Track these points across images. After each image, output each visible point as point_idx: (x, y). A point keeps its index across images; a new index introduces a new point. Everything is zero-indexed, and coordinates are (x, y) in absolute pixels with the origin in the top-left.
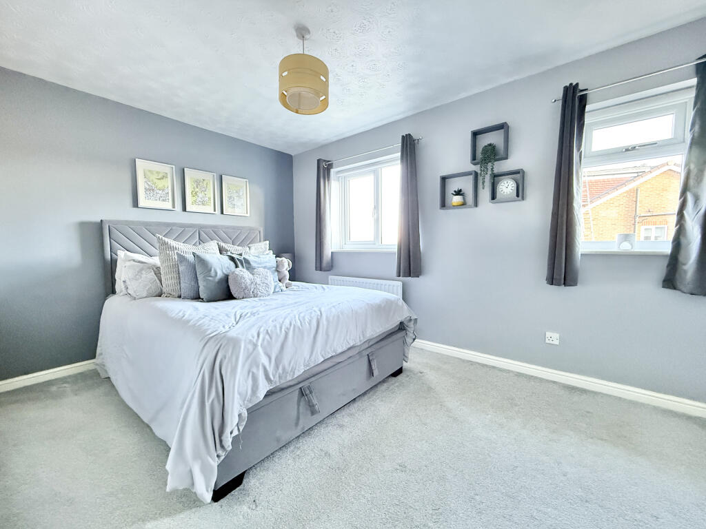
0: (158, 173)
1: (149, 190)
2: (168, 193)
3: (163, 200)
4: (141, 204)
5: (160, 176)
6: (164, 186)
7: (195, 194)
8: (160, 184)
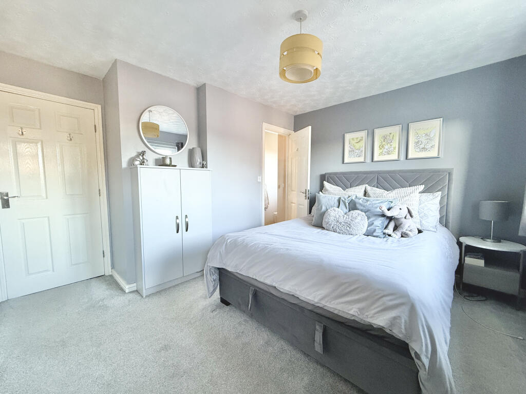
0: (357, 138)
1: (351, 151)
2: (362, 151)
3: (359, 156)
4: (346, 161)
5: (358, 140)
6: (360, 147)
7: (382, 147)
8: (357, 146)
